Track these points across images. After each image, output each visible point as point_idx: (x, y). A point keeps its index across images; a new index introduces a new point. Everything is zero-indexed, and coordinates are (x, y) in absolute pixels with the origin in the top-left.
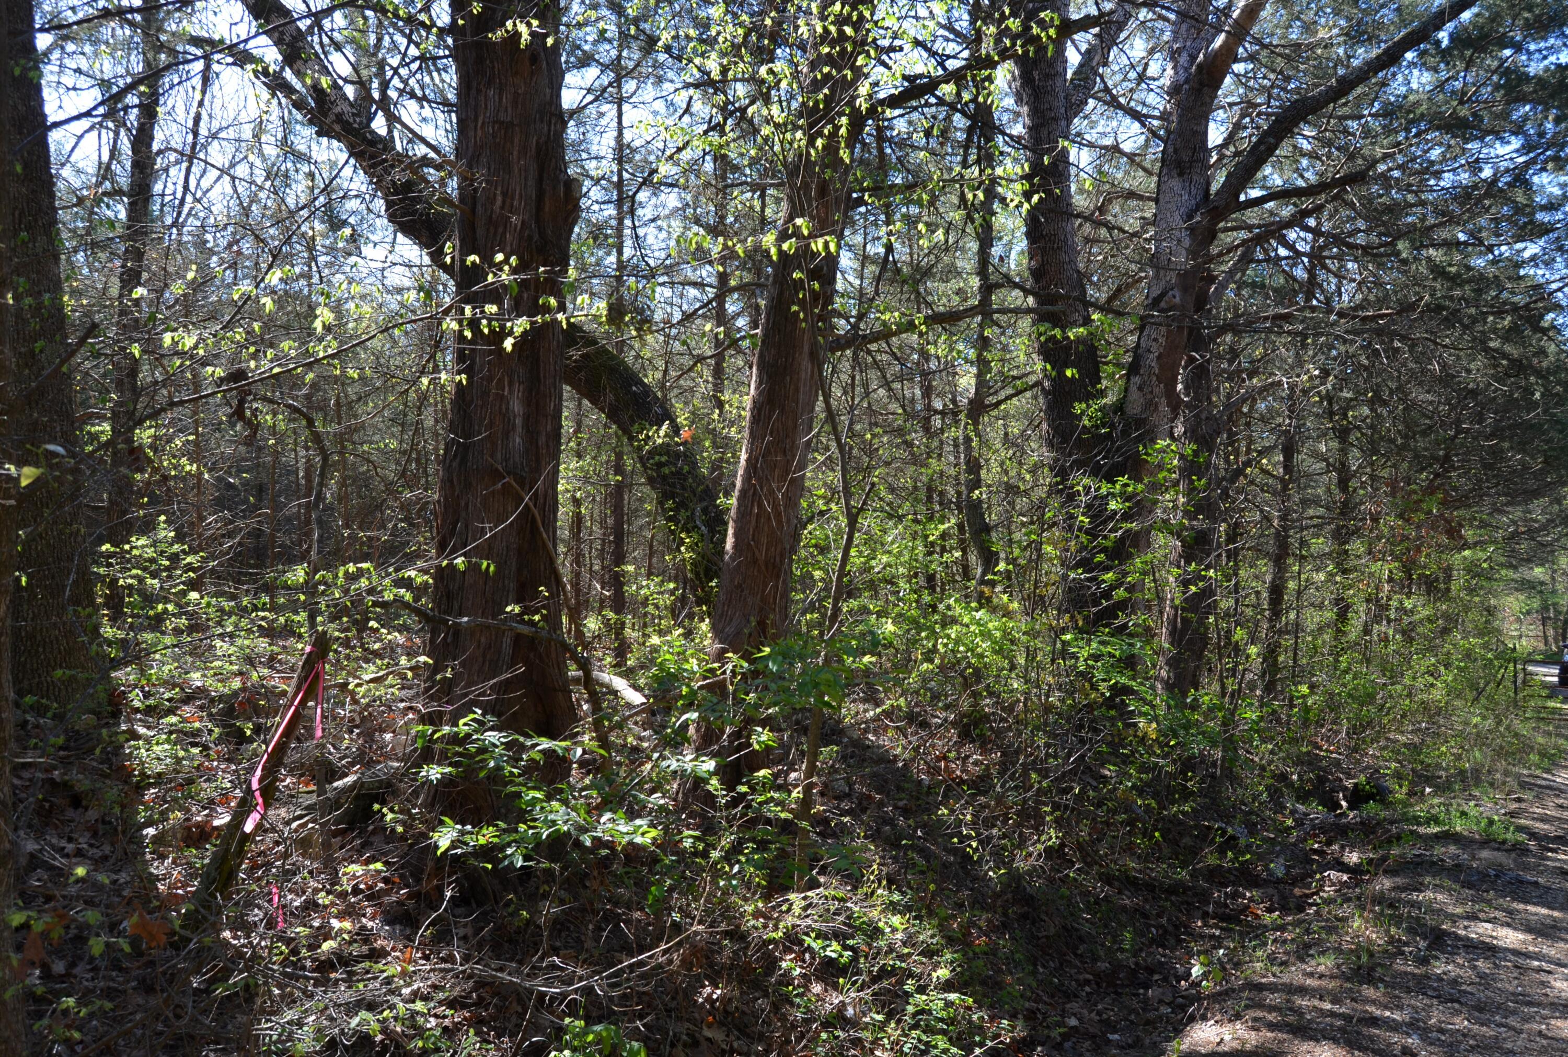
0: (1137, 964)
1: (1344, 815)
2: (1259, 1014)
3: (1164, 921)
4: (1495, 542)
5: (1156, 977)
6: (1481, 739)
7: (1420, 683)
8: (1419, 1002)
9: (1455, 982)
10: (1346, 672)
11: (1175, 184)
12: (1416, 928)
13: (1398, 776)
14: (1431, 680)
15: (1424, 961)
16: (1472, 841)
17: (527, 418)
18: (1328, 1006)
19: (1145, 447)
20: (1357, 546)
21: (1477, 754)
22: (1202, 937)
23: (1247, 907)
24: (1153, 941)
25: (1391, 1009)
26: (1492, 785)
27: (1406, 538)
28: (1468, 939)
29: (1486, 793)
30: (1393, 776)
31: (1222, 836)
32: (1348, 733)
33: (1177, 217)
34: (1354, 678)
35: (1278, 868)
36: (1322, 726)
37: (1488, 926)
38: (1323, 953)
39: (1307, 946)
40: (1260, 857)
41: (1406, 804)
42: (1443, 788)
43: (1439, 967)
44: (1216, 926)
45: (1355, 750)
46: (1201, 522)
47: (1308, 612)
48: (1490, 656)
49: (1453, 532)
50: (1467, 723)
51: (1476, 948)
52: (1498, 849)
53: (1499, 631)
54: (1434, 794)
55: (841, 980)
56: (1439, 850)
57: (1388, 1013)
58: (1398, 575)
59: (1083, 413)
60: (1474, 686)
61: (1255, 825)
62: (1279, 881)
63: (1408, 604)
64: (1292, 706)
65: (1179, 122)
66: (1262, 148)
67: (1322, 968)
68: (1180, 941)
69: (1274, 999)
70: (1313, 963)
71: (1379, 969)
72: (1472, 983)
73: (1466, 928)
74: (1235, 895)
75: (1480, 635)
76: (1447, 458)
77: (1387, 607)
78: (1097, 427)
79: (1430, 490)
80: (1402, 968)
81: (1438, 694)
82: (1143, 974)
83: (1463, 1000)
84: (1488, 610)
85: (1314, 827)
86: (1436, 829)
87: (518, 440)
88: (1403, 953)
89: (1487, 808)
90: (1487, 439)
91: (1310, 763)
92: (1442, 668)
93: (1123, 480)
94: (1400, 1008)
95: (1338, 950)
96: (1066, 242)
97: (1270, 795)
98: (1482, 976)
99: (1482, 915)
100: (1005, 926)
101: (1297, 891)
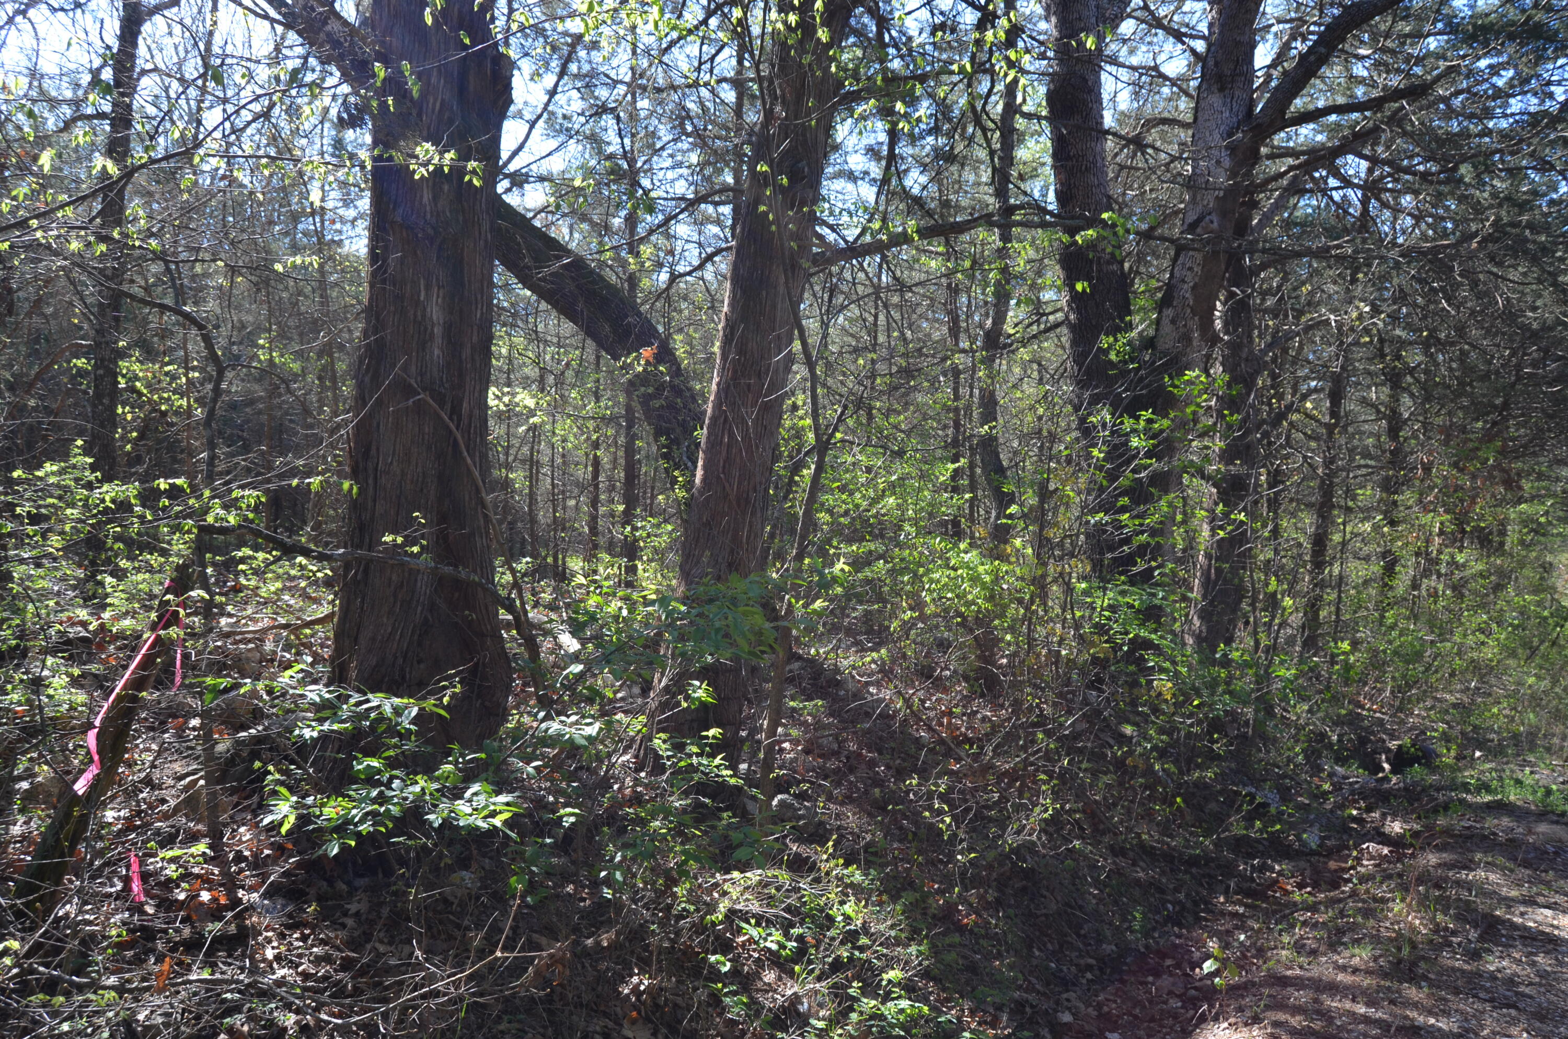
0: (1147, 947)
1: (1386, 779)
2: (1282, 1016)
3: (1181, 896)
4: (1555, 495)
5: (1169, 962)
6: (1535, 701)
7: (1470, 640)
8: (1469, 1006)
9: (1511, 982)
10: (1392, 627)
11: (1215, 100)
12: (1466, 913)
13: (1446, 738)
14: (1482, 637)
15: (1475, 955)
16: (1528, 812)
17: (448, 327)
18: (1361, 1009)
19: (1171, 378)
20: (1407, 497)
21: (1531, 716)
22: (1223, 914)
23: (1276, 881)
24: (1169, 919)
25: (1435, 1015)
26: (1548, 750)
27: (1458, 488)
28: (1526, 928)
29: (1542, 759)
30: (1440, 739)
31: (1251, 802)
32: (1392, 692)
33: (1217, 136)
34: (1401, 635)
35: (1311, 838)
36: (1365, 684)
37: (1548, 912)
38: (1357, 942)
39: (1340, 932)
40: (1292, 826)
41: (1454, 769)
42: (1495, 752)
43: (1493, 963)
44: (1241, 903)
45: (1400, 709)
46: (1237, 468)
47: (1352, 564)
48: (1546, 613)
49: (1511, 483)
50: (1520, 683)
51: (1534, 939)
52: (1557, 823)
53: (1554, 589)
54: (1485, 759)
55: (797, 968)
56: (1490, 823)
57: (1432, 1021)
58: (1450, 528)
59: (1110, 347)
60: (1526, 644)
61: (1289, 789)
62: (1313, 853)
63: (1460, 559)
64: (1333, 662)
65: (1221, 32)
66: (1312, 58)
67: (1356, 961)
68: (1198, 919)
69: (1301, 997)
70: (1347, 953)
71: (1422, 964)
72: (1531, 984)
73: (1522, 914)
74: (1263, 868)
75: (1535, 592)
76: (1506, 405)
77: (1437, 562)
78: (1125, 362)
79: (1488, 437)
80: (1449, 963)
81: (1490, 652)
82: (1152, 960)
83: (1521, 1005)
84: (1543, 566)
85: (1353, 793)
86: (1488, 798)
87: (436, 352)
88: (1450, 944)
89: (1543, 775)
90: (1550, 385)
91: (1350, 723)
92: (1494, 626)
93: (1146, 414)
94: (1446, 1013)
95: (1376, 939)
96: (1094, 163)
97: (1307, 757)
98: (1543, 974)
99: (1540, 900)
100: (999, 903)
101: (1332, 865)
